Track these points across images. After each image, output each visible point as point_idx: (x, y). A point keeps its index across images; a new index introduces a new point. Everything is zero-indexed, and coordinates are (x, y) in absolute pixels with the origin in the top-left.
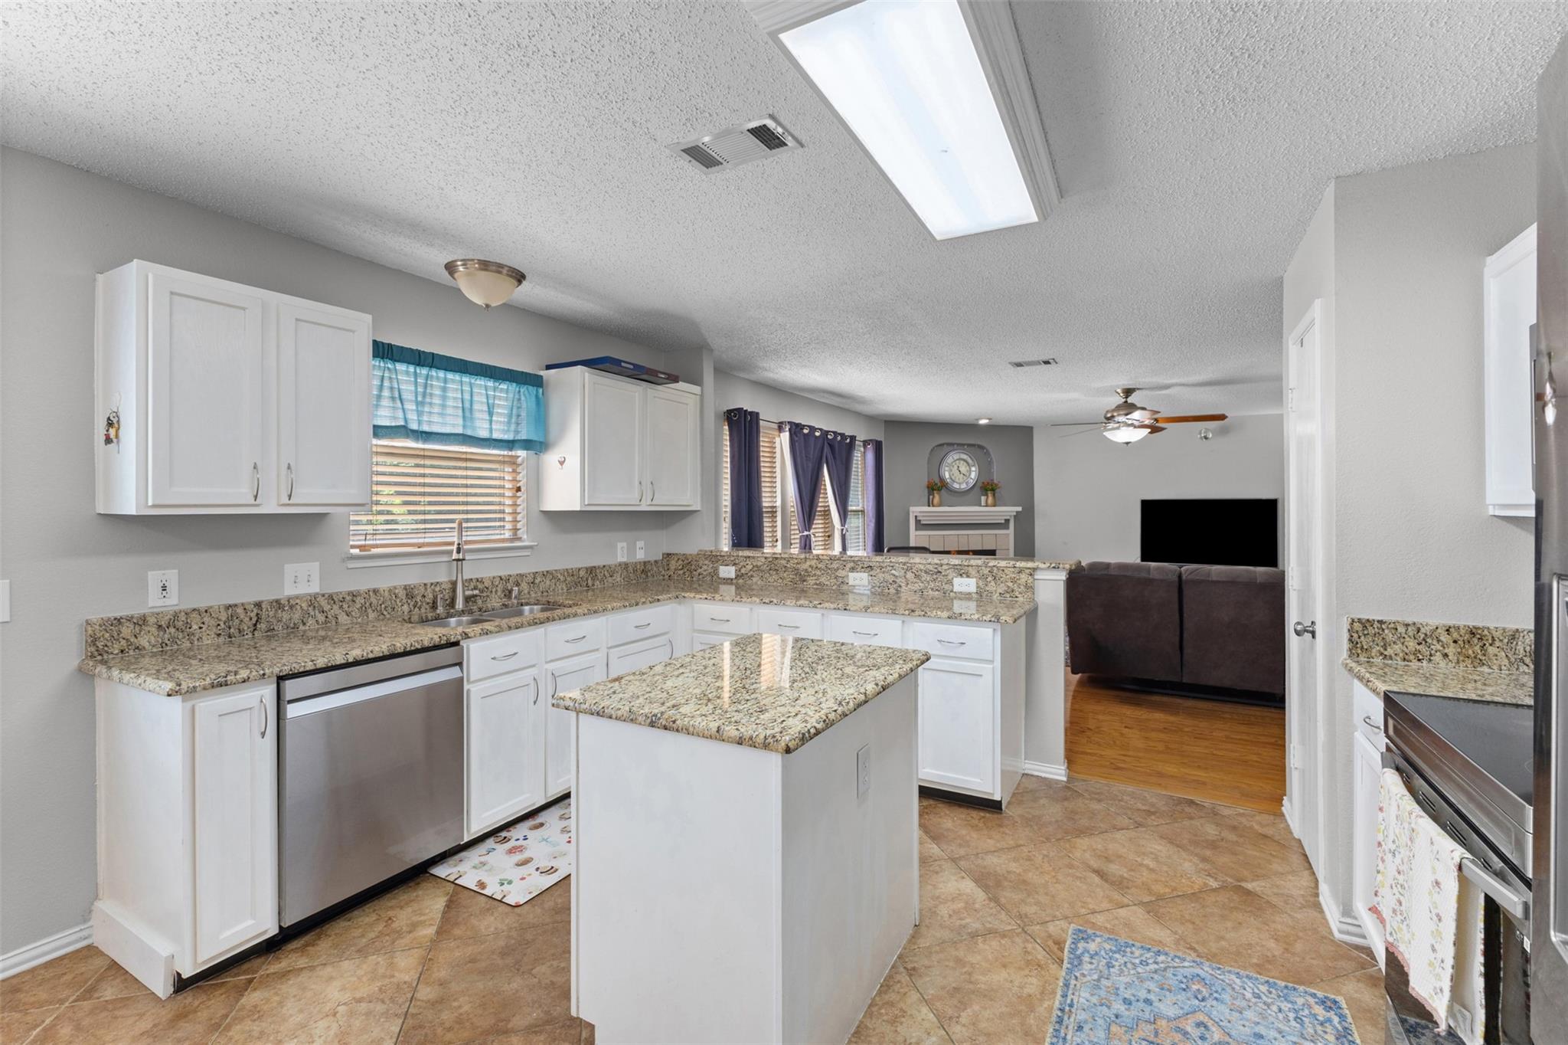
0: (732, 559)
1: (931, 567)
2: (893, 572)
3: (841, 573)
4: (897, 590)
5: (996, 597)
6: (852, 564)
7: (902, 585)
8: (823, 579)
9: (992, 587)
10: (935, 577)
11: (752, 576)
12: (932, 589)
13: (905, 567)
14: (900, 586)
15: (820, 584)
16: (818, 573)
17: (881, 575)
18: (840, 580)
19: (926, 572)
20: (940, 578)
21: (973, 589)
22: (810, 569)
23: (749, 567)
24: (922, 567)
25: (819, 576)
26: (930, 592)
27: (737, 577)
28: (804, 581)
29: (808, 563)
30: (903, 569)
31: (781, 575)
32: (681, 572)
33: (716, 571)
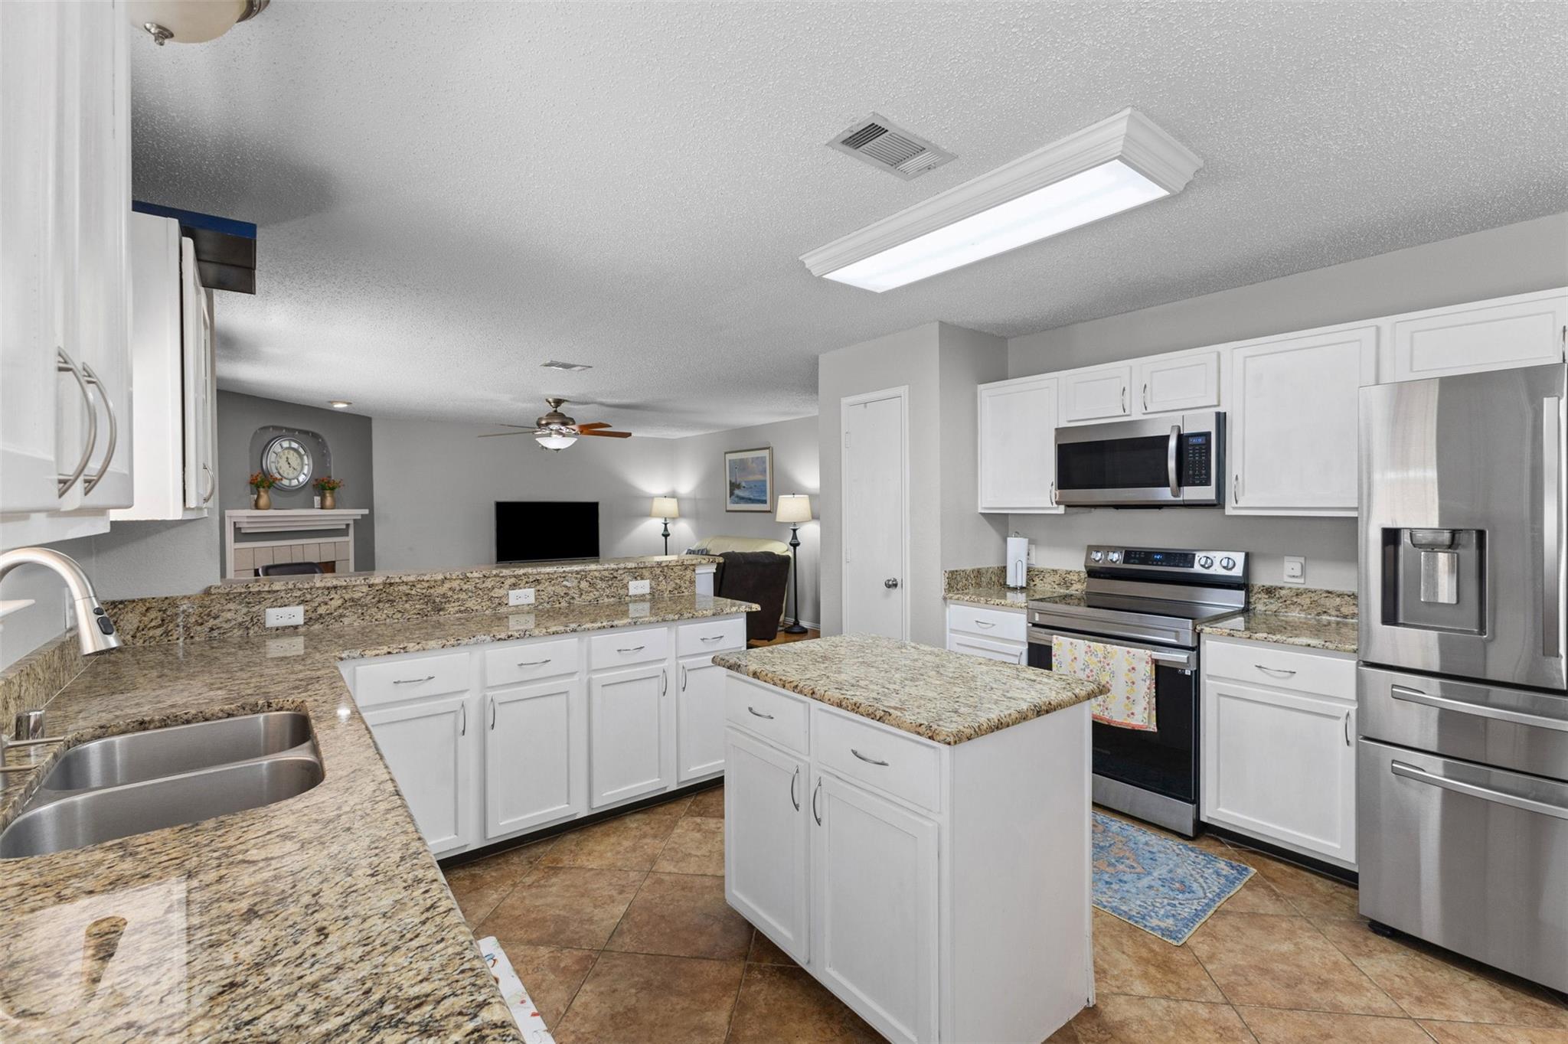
0: (299, 593)
1: (606, 574)
2: (565, 583)
3: (497, 593)
4: (569, 603)
5: (666, 595)
6: (513, 580)
7: (576, 596)
8: (470, 604)
9: (663, 586)
10: (610, 583)
11: (341, 616)
12: (608, 596)
13: (579, 576)
14: (573, 598)
15: (466, 611)
16: (463, 596)
17: (550, 589)
18: (497, 601)
19: (601, 579)
20: (616, 583)
21: (647, 590)
22: (450, 593)
23: (337, 602)
24: (597, 574)
25: (463, 600)
26: (606, 600)
27: (308, 621)
28: (439, 610)
29: (447, 585)
30: (577, 578)
31: (400, 607)
32: (159, 632)
33: (257, 620)
